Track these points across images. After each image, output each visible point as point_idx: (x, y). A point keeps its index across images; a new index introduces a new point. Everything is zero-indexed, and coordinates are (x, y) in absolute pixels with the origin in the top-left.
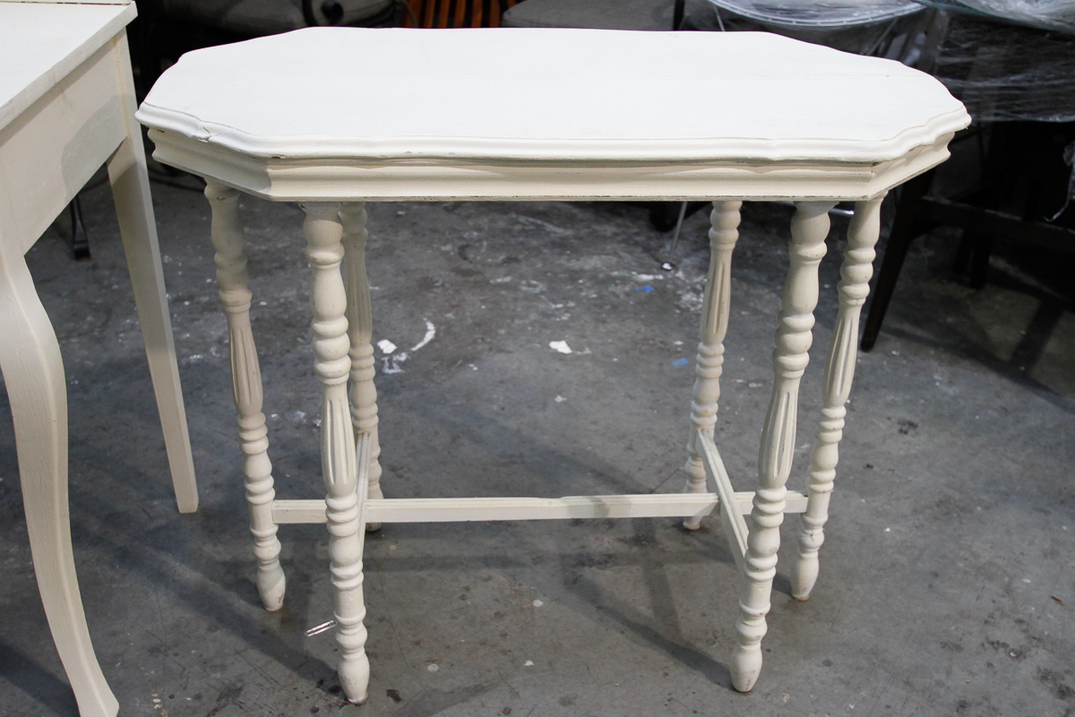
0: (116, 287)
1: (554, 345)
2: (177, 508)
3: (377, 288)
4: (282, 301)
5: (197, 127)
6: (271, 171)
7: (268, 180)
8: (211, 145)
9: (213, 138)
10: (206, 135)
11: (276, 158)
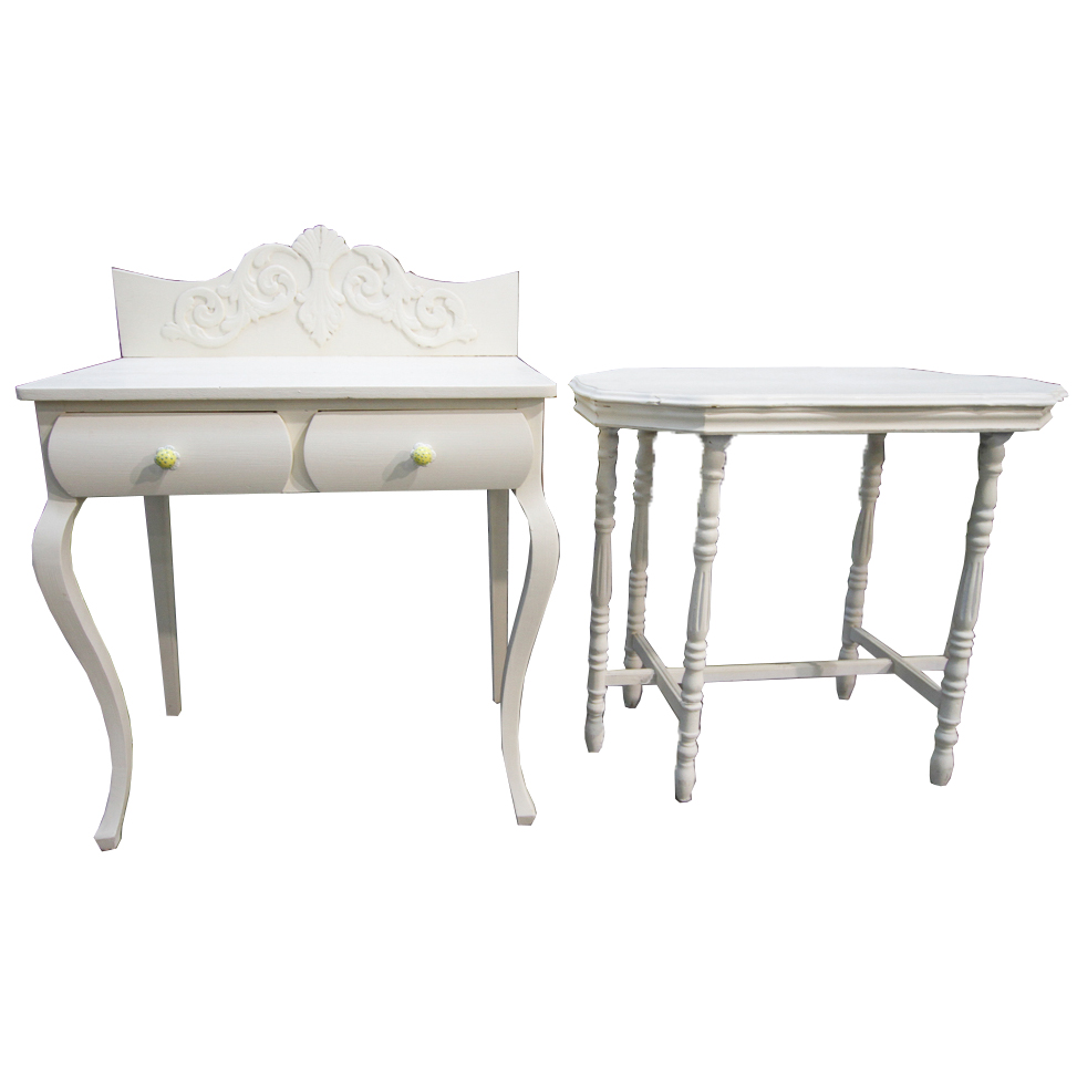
5: (648, 397)
6: (707, 416)
7: (703, 421)
8: (660, 406)
9: (663, 401)
10: (657, 400)
11: (714, 407)
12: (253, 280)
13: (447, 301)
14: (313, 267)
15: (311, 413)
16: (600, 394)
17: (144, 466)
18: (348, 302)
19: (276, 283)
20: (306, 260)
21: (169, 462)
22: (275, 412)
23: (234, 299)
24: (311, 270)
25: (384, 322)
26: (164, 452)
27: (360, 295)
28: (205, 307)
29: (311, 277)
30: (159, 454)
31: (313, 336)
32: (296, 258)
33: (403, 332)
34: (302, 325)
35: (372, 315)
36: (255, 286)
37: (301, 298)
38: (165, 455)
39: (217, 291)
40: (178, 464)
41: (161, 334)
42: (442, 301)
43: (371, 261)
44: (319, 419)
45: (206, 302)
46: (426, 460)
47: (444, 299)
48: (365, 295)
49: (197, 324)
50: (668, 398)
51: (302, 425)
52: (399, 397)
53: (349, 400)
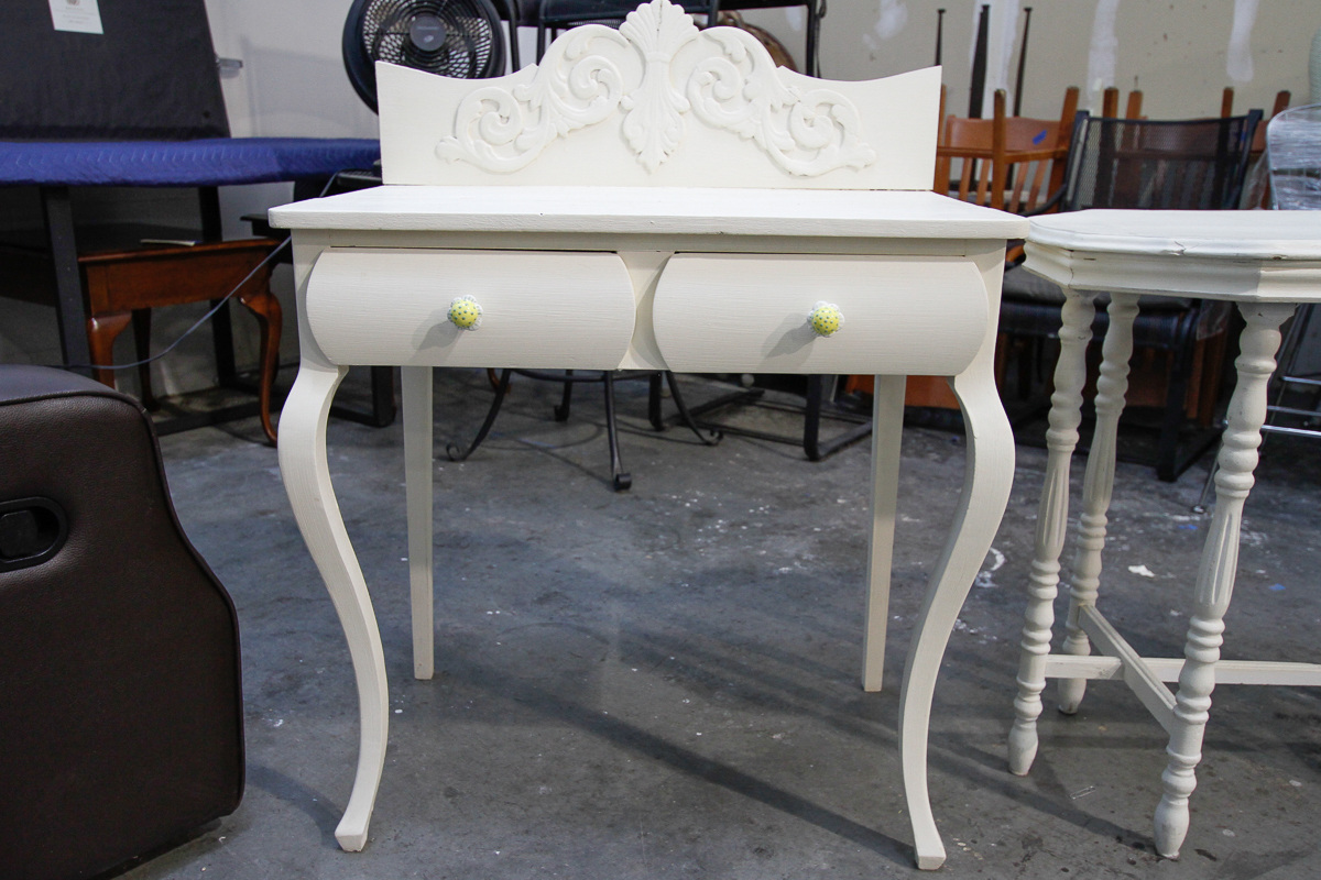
0: (667, 514)
1: (1133, 569)
2: (862, 688)
3: (918, 520)
4: (833, 528)
5: (1165, 243)
6: (1263, 272)
7: (1256, 281)
8: (1184, 257)
9: (1189, 250)
10: (1179, 248)
11: (1277, 259)
12: (564, 77)
13: (834, 108)
14: (647, 58)
15: (665, 254)
16: (1082, 239)
17: (431, 325)
18: (692, 109)
19: (594, 81)
20: (637, 48)
21: (469, 318)
22: (614, 252)
23: (535, 104)
24: (644, 62)
25: (742, 139)
26: (462, 304)
27: (711, 100)
28: (497, 115)
29: (644, 73)
30: (456, 307)
31: (642, 157)
32: (624, 46)
33: (768, 153)
34: (627, 141)
35: (725, 128)
36: (566, 86)
37: (627, 103)
38: (464, 308)
39: (513, 92)
40: (480, 321)
41: (436, 152)
42: (827, 109)
43: (729, 50)
44: (676, 263)
45: (498, 108)
46: (831, 327)
47: (832, 105)
48: (717, 98)
49: (484, 139)
50: (1198, 245)
51: (651, 273)
52: (795, 234)
53: (722, 237)
